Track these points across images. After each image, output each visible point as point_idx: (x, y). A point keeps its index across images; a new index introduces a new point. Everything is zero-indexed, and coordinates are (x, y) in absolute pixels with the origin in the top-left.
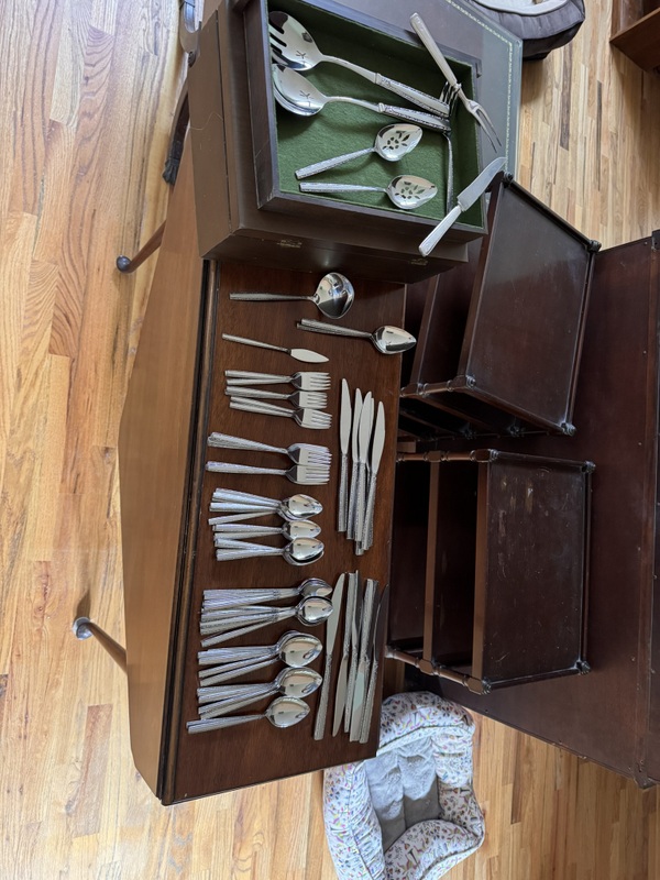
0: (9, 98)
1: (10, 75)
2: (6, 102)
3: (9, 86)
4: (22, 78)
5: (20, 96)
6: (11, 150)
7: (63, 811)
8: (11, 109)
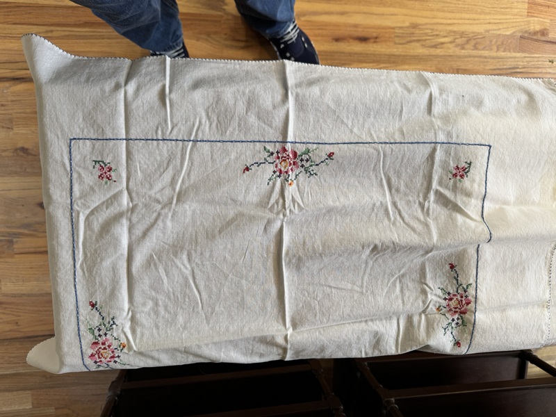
0: (526, 63)
1: (540, 63)
2: (523, 62)
3: (533, 63)
4: (540, 70)
5: (529, 70)
6: (495, 67)
7: (20, 145)
8: (519, 65)
